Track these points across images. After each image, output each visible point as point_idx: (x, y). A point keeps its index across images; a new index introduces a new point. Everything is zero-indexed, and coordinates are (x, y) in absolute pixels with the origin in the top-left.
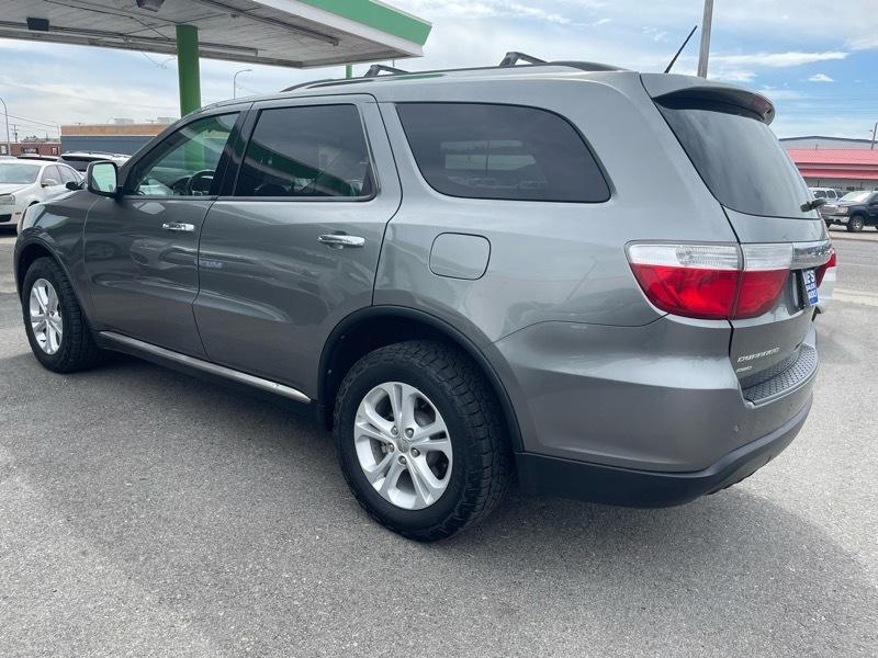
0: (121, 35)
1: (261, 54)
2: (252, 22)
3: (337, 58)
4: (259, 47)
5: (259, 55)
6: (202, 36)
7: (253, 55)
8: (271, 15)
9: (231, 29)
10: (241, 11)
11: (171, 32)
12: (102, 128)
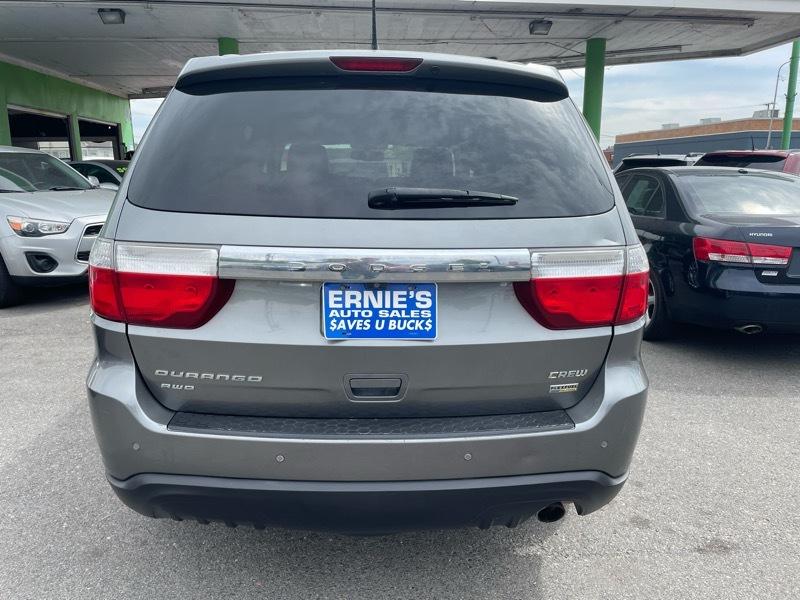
0: (555, 58)
1: (685, 50)
2: (646, 23)
3: (779, 37)
4: (682, 43)
5: (683, 51)
6: (610, 46)
7: (677, 51)
8: (656, 13)
9: (637, 33)
10: (625, 15)
11: (582, 48)
12: (648, 134)
